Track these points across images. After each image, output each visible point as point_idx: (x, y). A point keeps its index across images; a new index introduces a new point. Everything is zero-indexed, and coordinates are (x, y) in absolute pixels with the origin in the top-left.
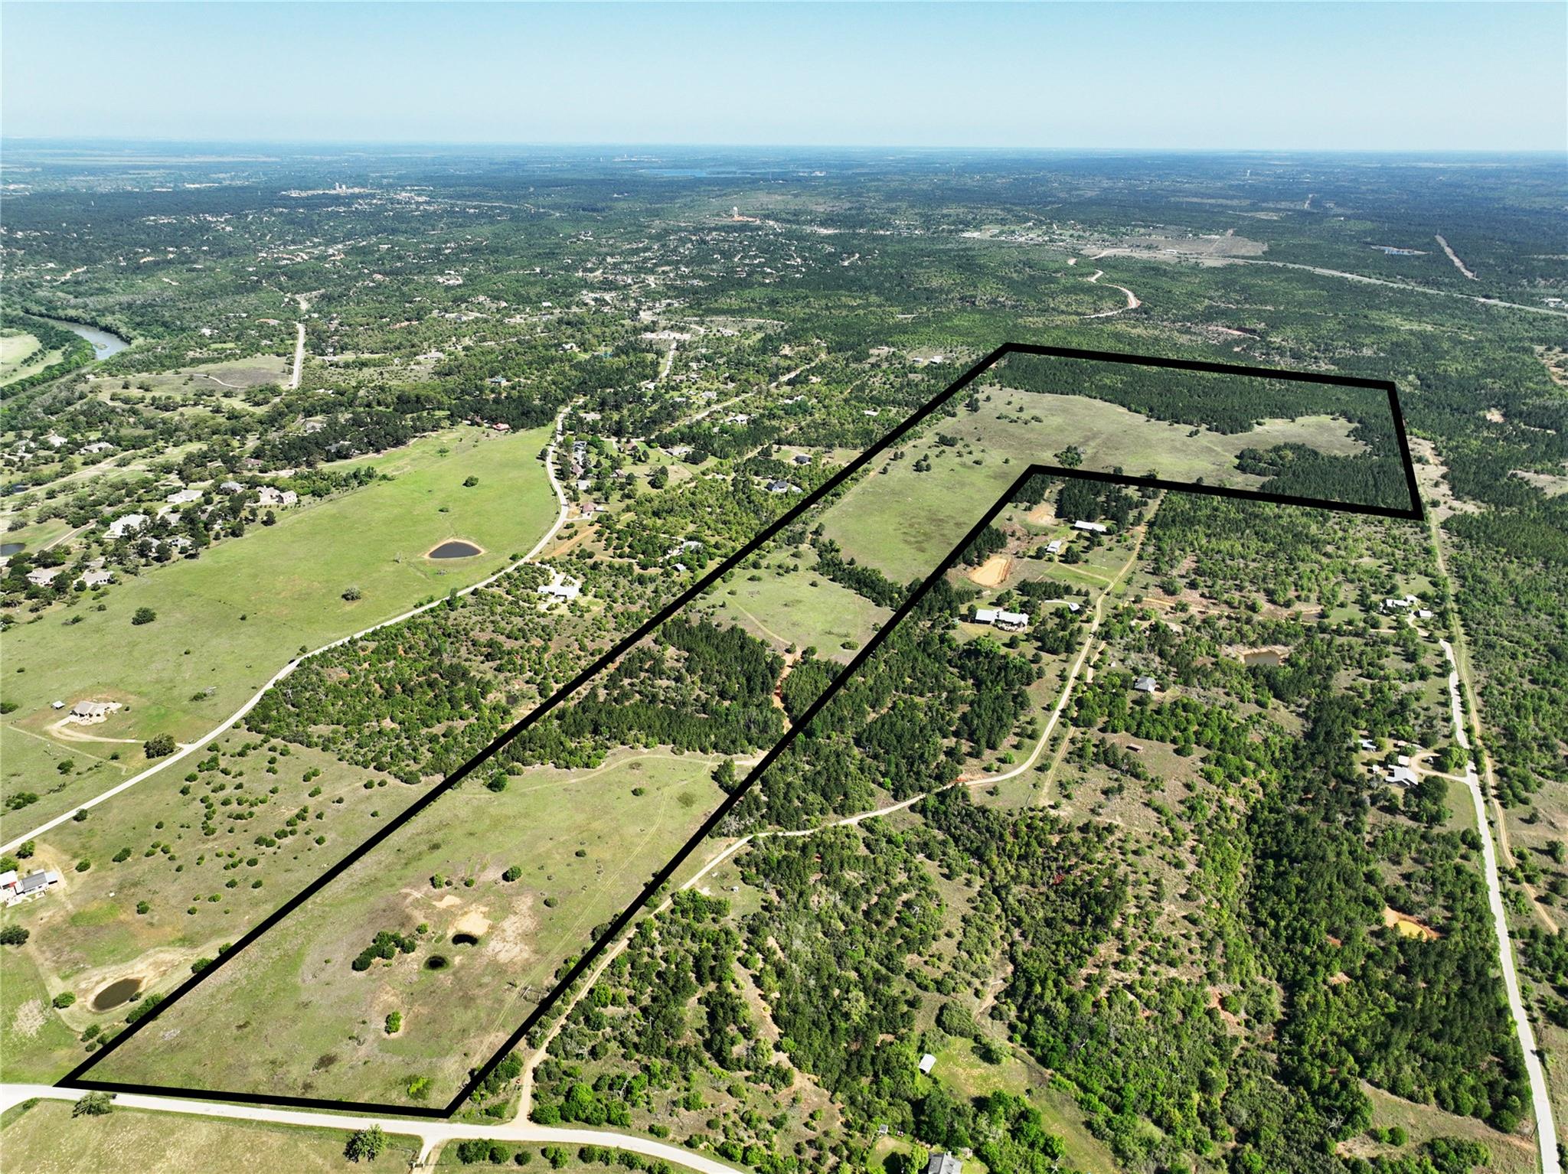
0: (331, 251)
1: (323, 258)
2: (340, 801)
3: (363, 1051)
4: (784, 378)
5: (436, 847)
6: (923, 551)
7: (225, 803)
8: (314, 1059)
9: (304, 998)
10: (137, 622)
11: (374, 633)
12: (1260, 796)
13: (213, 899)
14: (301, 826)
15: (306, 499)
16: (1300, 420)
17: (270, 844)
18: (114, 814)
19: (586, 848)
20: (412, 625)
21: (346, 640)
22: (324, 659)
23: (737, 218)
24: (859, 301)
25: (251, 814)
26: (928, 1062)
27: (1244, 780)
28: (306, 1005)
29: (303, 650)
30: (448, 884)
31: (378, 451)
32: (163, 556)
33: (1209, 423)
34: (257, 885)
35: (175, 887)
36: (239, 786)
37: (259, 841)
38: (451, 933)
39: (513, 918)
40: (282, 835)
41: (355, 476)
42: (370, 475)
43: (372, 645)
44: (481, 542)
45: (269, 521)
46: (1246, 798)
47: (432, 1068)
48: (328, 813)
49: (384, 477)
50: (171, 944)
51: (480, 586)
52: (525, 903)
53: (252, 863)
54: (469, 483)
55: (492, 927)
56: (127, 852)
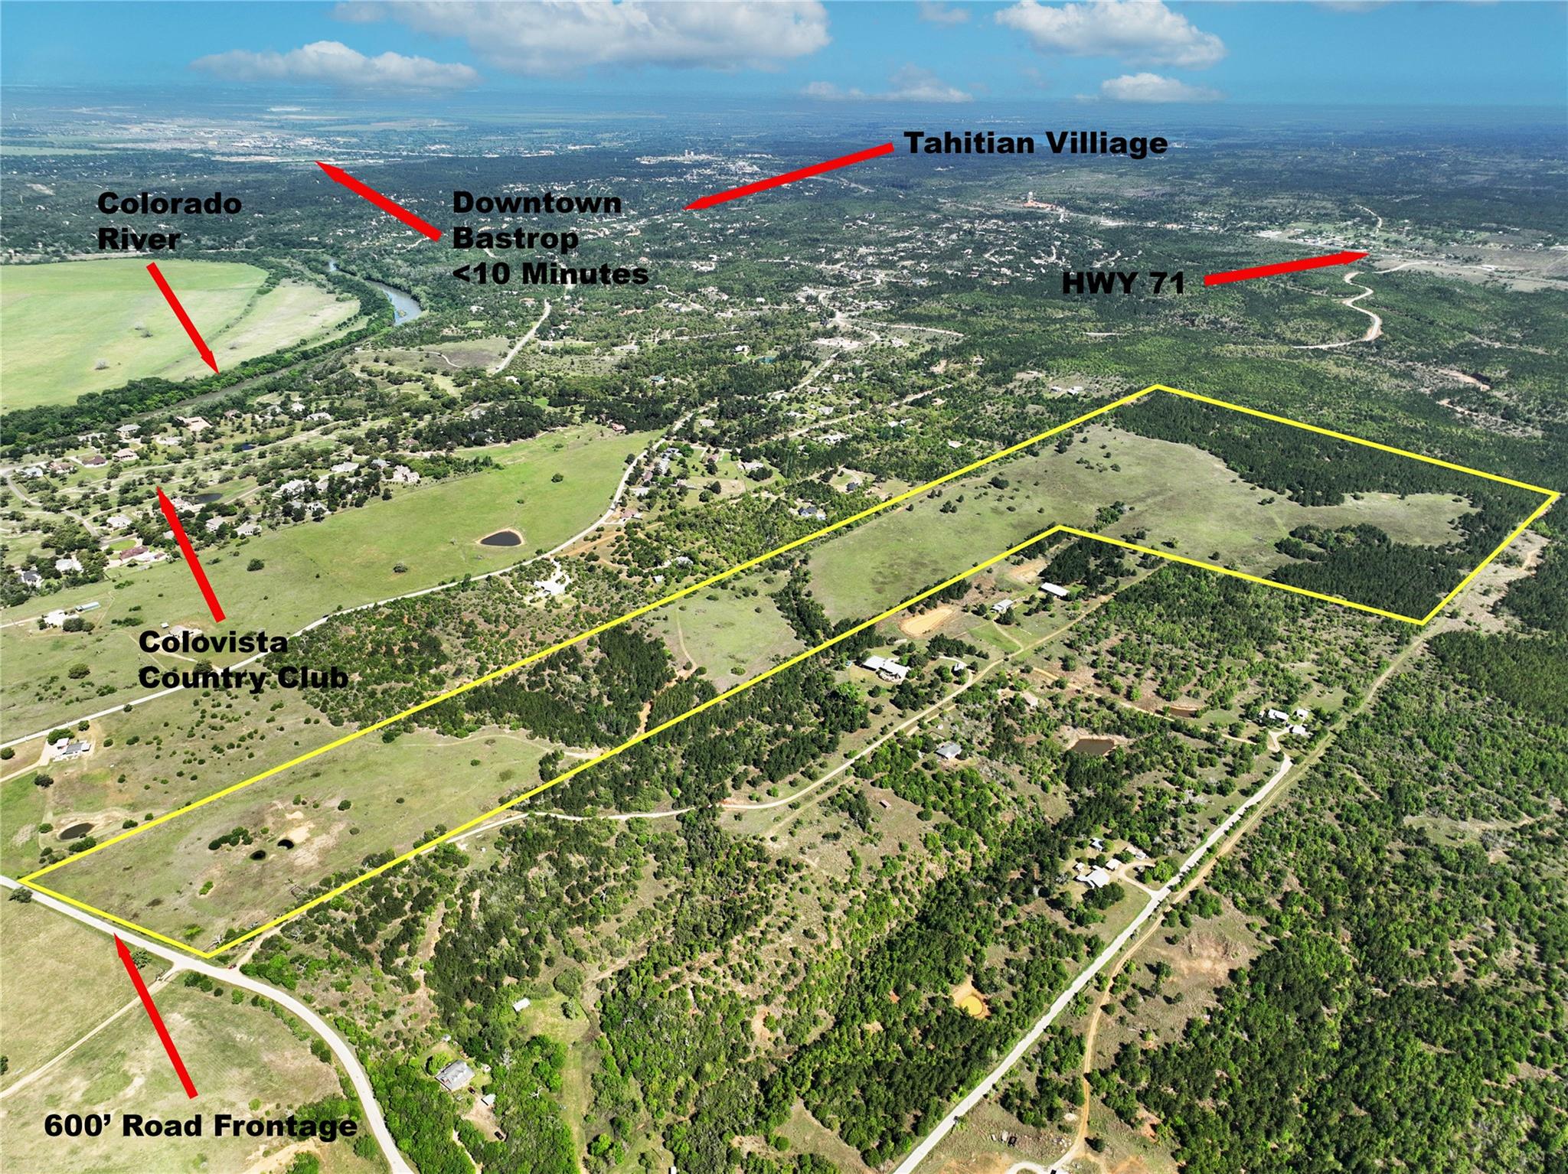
0: (631, 227)
1: (620, 235)
2: (282, 729)
3: (180, 901)
4: (910, 398)
5: (317, 775)
6: (879, 591)
7: (214, 716)
8: (149, 899)
9: (170, 860)
10: (251, 569)
11: (394, 603)
12: (966, 869)
13: (164, 782)
14: (249, 742)
15: (426, 480)
16: (1409, 498)
17: (221, 751)
18: (148, 711)
19: (407, 798)
20: (426, 600)
21: (372, 605)
22: (347, 620)
23: (1030, 203)
24: (1068, 313)
25: (222, 728)
26: (522, 1004)
27: (959, 851)
28: (168, 864)
29: (340, 608)
30: (304, 803)
31: (508, 441)
32: (299, 516)
33: (1295, 491)
34: (194, 778)
35: (149, 769)
36: (229, 706)
37: (215, 748)
38: (281, 838)
39: (324, 836)
40: (231, 746)
41: (475, 462)
42: (487, 462)
43: (387, 611)
44: (525, 535)
45: (387, 497)
46: (950, 866)
47: (210, 923)
48: (269, 737)
49: (497, 466)
50: (123, 806)
51: (496, 574)
52: (339, 828)
53: (202, 762)
54: (557, 479)
55: (308, 840)
56: (136, 739)
